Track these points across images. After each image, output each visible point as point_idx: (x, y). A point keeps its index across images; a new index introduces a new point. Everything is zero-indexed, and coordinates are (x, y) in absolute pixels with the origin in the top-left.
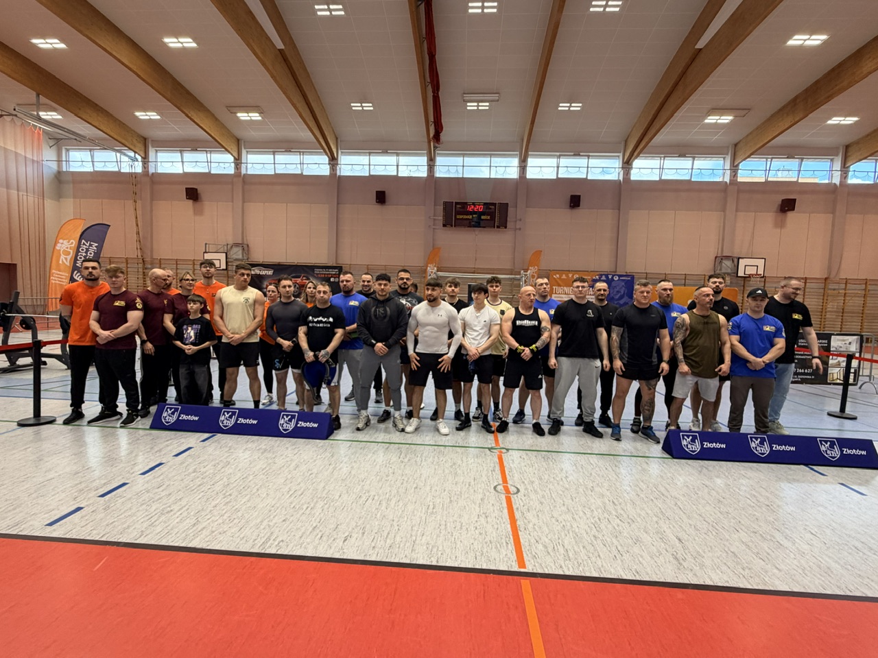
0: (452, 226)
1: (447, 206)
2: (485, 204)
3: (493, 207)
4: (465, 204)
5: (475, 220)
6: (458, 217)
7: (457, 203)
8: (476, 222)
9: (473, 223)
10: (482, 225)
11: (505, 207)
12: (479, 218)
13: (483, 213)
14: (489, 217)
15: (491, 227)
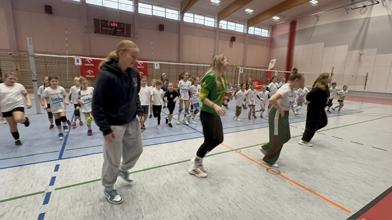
0: (100, 33)
1: (96, 21)
2: (118, 23)
3: (122, 25)
4: (106, 22)
5: (113, 31)
6: (103, 28)
7: (102, 21)
8: (114, 33)
9: (112, 33)
10: (117, 34)
11: (129, 26)
12: (116, 30)
13: (118, 28)
14: (121, 31)
15: (122, 36)
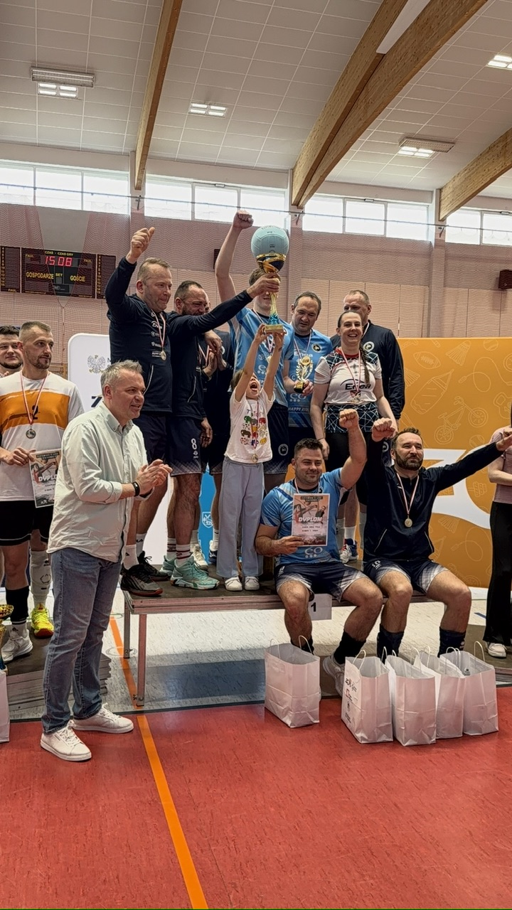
0: (18, 291)
1: (8, 254)
2: (76, 255)
3: (90, 261)
4: (39, 253)
5: (59, 282)
6: (29, 275)
7: (24, 250)
8: (61, 286)
9: (56, 288)
10: (70, 292)
12: (66, 279)
13: (73, 271)
14: (83, 279)
15: (87, 296)
